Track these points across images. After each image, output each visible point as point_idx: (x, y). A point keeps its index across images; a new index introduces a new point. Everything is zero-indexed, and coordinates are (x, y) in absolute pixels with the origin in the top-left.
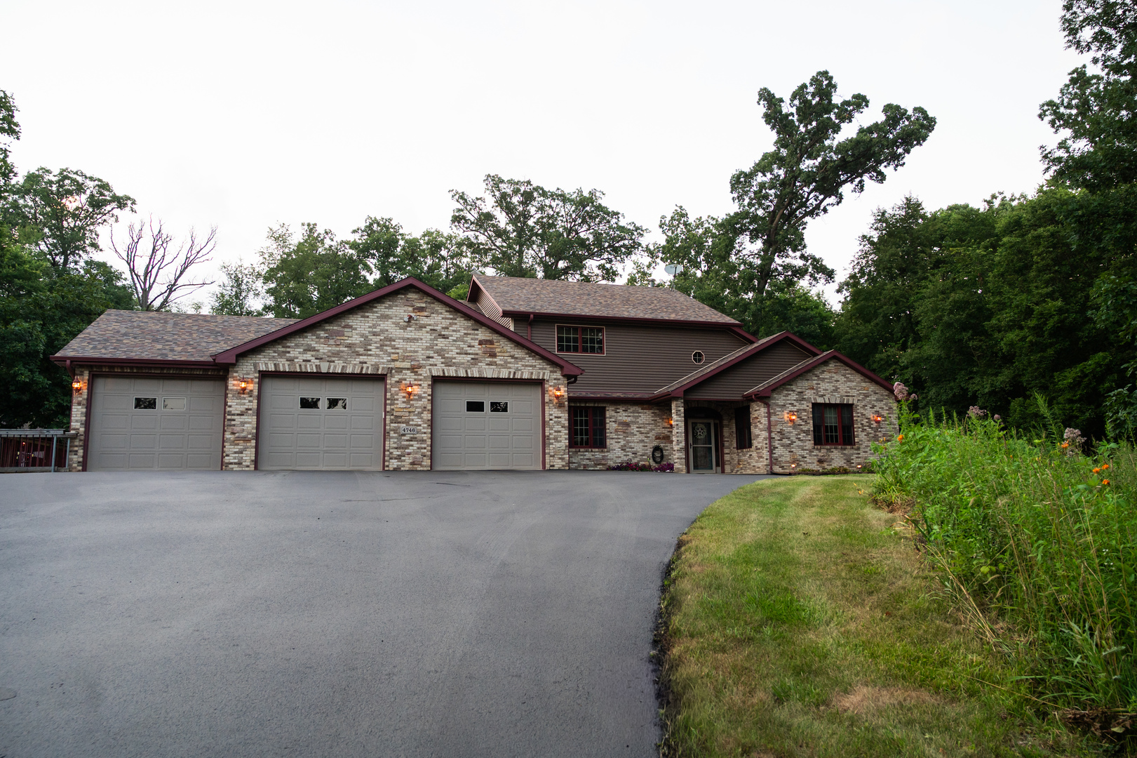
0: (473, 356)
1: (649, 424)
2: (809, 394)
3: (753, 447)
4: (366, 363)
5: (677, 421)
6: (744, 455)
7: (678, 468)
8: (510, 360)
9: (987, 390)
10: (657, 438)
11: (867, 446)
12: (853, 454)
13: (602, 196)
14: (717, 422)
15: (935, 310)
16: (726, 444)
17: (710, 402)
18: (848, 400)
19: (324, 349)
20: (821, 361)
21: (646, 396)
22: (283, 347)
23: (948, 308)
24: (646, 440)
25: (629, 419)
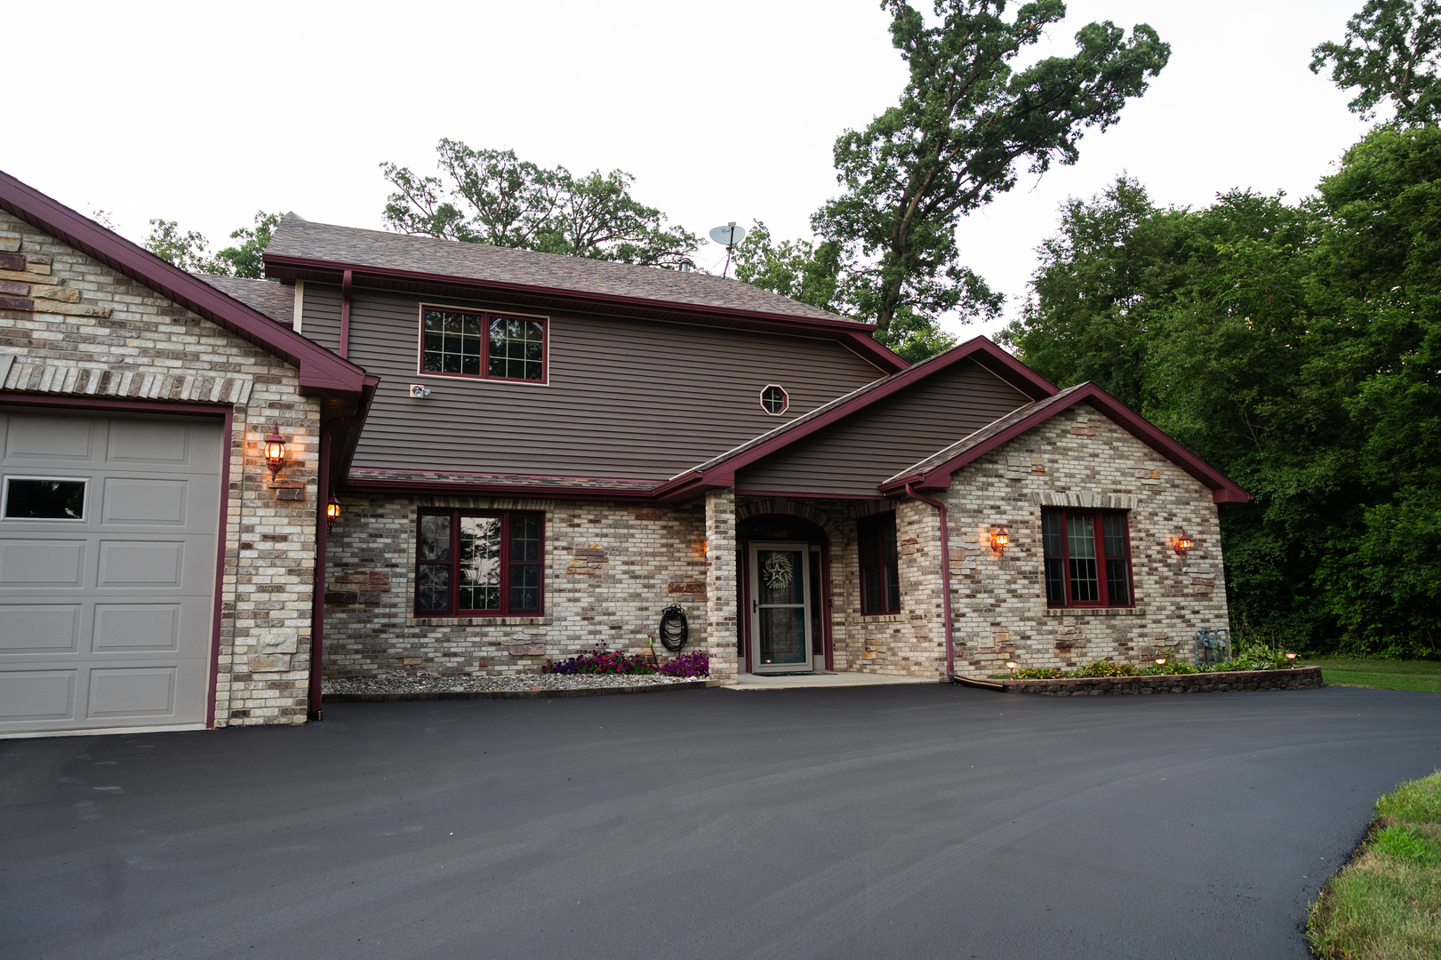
1: (654, 555)
2: (1034, 484)
3: (904, 613)
5: (718, 548)
6: (881, 630)
7: (719, 671)
9: (1291, 492)
10: (674, 588)
11: (1161, 609)
12: (1131, 627)
13: (630, 182)
14: (817, 548)
16: (837, 601)
17: (799, 501)
18: (1119, 501)
20: (1062, 407)
21: (648, 486)
24: (645, 593)
25: (602, 543)
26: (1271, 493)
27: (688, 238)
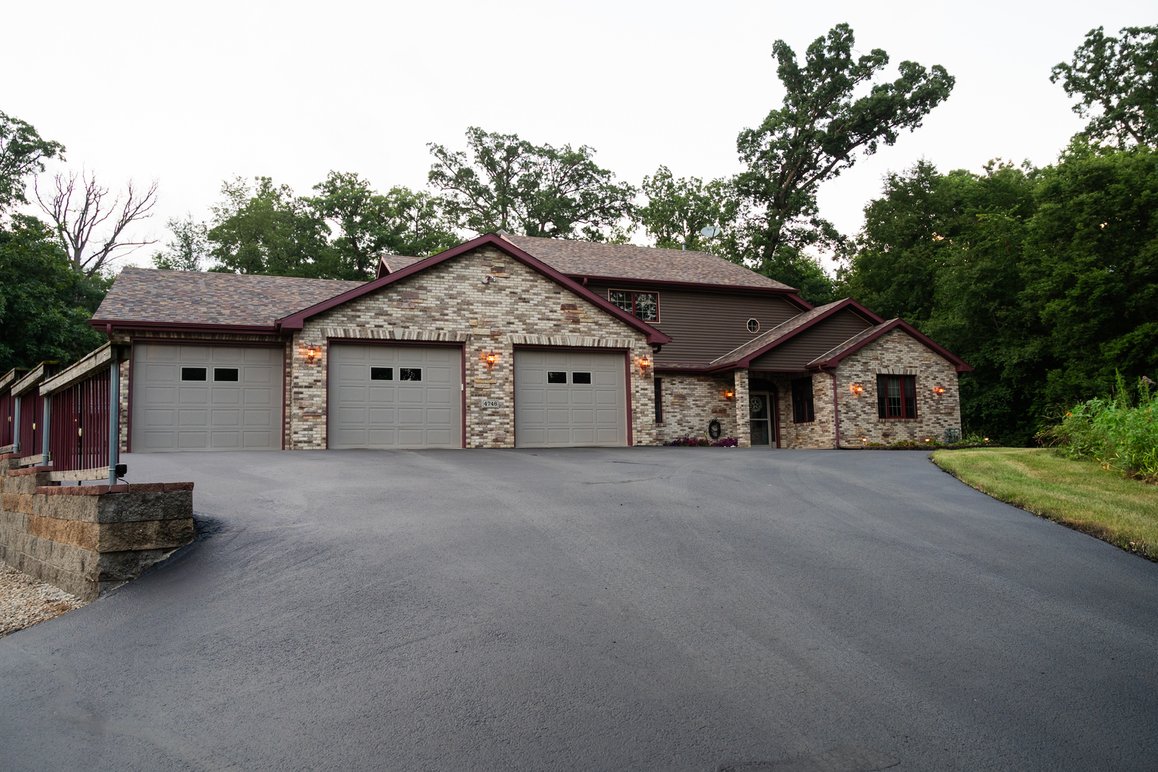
0: (555, 322)
1: (705, 397)
2: (874, 365)
3: (816, 421)
4: (442, 329)
5: (742, 393)
6: (805, 429)
7: (744, 444)
8: (594, 326)
9: (1015, 361)
10: (714, 411)
11: (929, 419)
12: (916, 427)
13: (593, 153)
14: (772, 394)
15: (960, 278)
16: (782, 417)
17: (765, 373)
18: (911, 371)
19: (397, 313)
20: (886, 330)
21: (703, 367)
22: (353, 311)
23: (976, 276)
24: (702, 413)
25: (685, 392)
26: (1003, 362)
27: (629, 188)
